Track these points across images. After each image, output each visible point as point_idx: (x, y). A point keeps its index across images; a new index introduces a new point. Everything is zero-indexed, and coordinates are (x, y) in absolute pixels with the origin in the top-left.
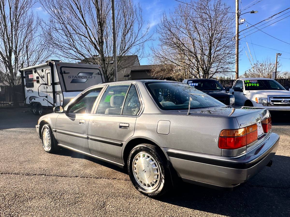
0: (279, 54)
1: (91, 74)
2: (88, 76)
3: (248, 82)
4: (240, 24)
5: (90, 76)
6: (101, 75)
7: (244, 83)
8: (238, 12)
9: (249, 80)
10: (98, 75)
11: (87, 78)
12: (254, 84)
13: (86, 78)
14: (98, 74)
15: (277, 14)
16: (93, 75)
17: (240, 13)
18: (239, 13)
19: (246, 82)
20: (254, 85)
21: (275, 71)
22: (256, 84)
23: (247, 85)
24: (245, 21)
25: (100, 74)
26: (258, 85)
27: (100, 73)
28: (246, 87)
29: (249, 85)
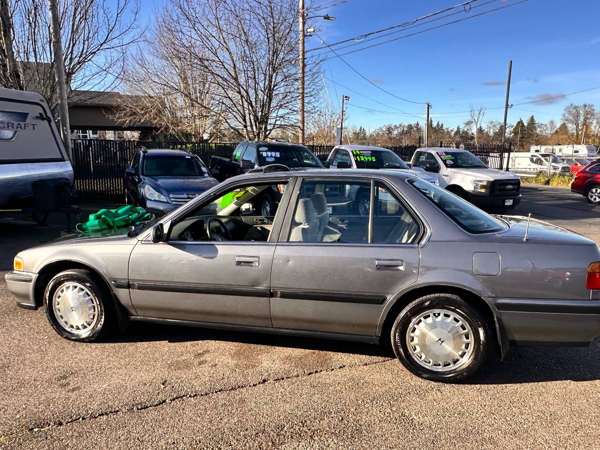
0: (346, 97)
1: (24, 116)
2: (16, 123)
3: (359, 153)
4: (307, 36)
5: (21, 123)
6: (49, 121)
7: (351, 154)
8: (303, 12)
9: (360, 151)
10: (40, 121)
11: (15, 127)
12: (368, 157)
13: (10, 127)
14: (41, 117)
15: (374, 33)
16: (29, 120)
17: (307, 15)
18: (305, 15)
19: (355, 153)
20: (368, 160)
21: (339, 127)
22: (371, 157)
23: (357, 159)
24: (314, 31)
25: (45, 119)
26: (374, 160)
27: (45, 117)
28: (356, 161)
29: (360, 158)
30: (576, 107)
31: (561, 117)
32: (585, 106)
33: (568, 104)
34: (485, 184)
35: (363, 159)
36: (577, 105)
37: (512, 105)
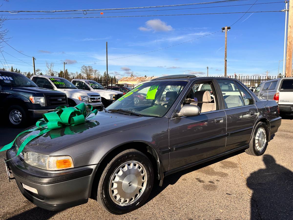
3: (54, 80)
12: (60, 82)
19: (52, 80)
20: (61, 84)
26: (64, 84)
29: (56, 83)
30: (85, 67)
31: (81, 71)
32: (89, 67)
33: (83, 65)
34: (114, 96)
35: (58, 84)
36: (86, 66)
37: (66, 63)
